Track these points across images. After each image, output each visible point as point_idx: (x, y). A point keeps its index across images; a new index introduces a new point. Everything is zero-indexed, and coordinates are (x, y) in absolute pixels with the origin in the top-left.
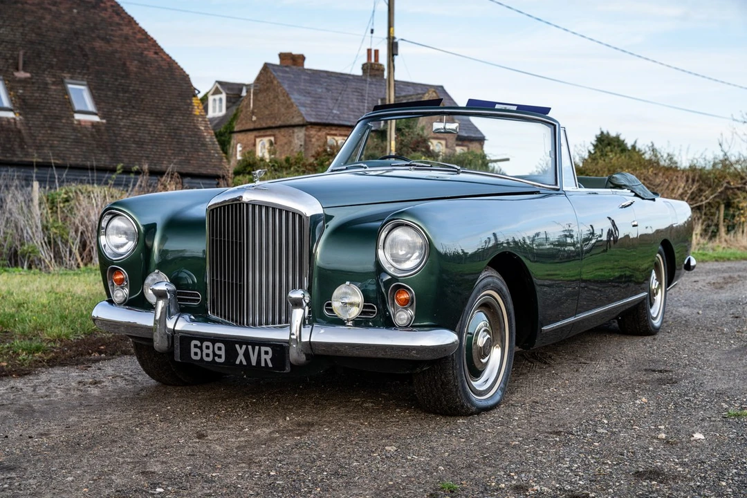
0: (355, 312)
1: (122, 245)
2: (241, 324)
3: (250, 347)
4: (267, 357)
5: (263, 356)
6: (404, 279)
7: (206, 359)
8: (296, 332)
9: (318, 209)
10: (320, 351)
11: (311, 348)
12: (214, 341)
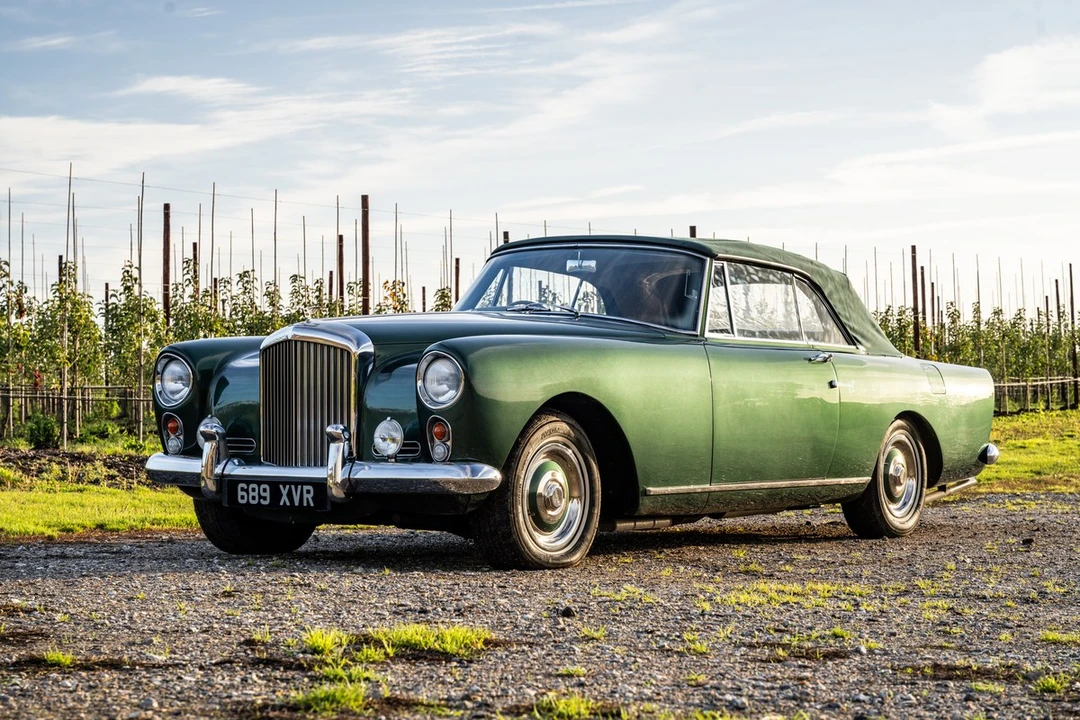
0: (392, 448)
1: (178, 392)
2: (289, 465)
3: (293, 487)
4: (309, 497)
5: (305, 496)
6: (440, 412)
7: (252, 502)
8: (334, 469)
9: (368, 347)
10: (360, 489)
11: (351, 485)
12: (259, 484)
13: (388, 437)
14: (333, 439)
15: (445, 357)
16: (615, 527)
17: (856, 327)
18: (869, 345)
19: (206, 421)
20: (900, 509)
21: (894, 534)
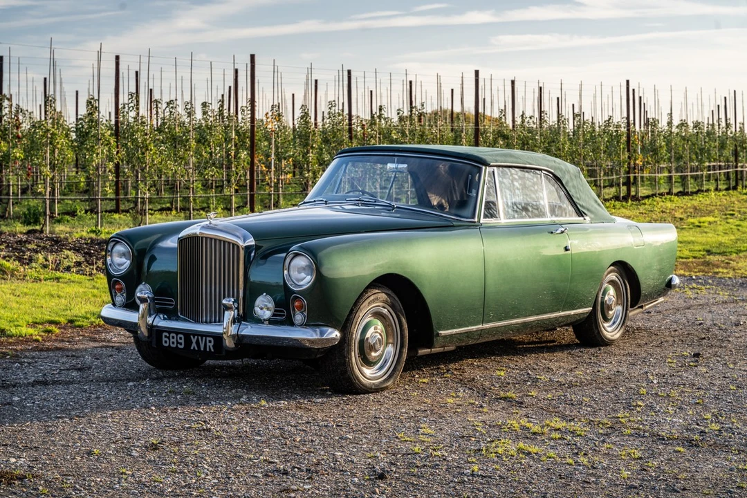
0: (267, 314)
1: (122, 265)
2: (197, 322)
3: (200, 337)
4: (210, 345)
5: (208, 344)
6: (299, 292)
7: (172, 345)
8: (227, 327)
9: (251, 242)
10: (245, 341)
11: (239, 339)
12: (177, 334)
13: (264, 306)
14: (227, 308)
15: (303, 255)
16: (417, 353)
17: (584, 204)
18: (592, 216)
19: (141, 287)
20: (610, 326)
21: (606, 343)
